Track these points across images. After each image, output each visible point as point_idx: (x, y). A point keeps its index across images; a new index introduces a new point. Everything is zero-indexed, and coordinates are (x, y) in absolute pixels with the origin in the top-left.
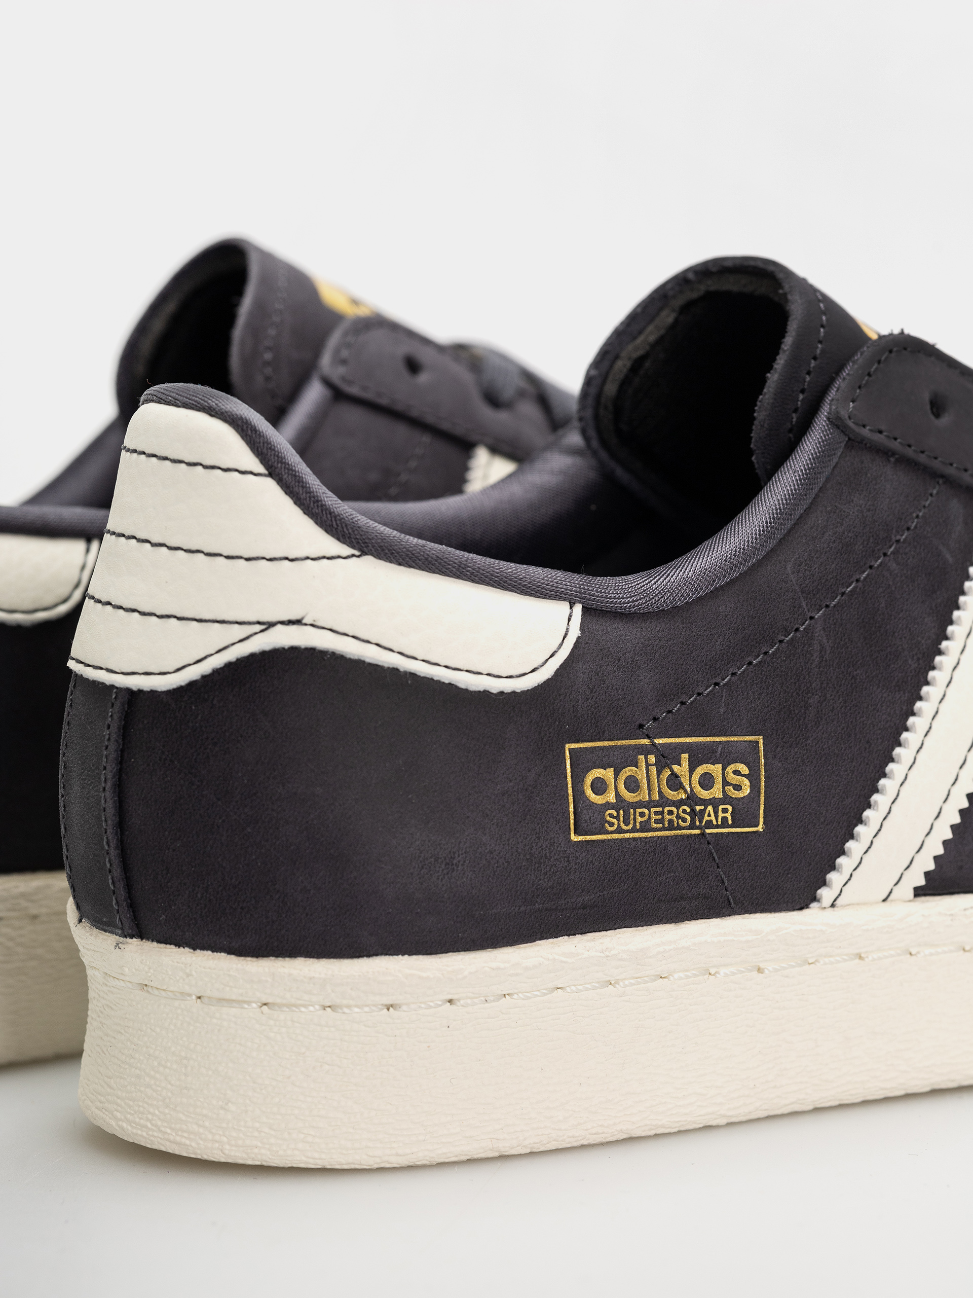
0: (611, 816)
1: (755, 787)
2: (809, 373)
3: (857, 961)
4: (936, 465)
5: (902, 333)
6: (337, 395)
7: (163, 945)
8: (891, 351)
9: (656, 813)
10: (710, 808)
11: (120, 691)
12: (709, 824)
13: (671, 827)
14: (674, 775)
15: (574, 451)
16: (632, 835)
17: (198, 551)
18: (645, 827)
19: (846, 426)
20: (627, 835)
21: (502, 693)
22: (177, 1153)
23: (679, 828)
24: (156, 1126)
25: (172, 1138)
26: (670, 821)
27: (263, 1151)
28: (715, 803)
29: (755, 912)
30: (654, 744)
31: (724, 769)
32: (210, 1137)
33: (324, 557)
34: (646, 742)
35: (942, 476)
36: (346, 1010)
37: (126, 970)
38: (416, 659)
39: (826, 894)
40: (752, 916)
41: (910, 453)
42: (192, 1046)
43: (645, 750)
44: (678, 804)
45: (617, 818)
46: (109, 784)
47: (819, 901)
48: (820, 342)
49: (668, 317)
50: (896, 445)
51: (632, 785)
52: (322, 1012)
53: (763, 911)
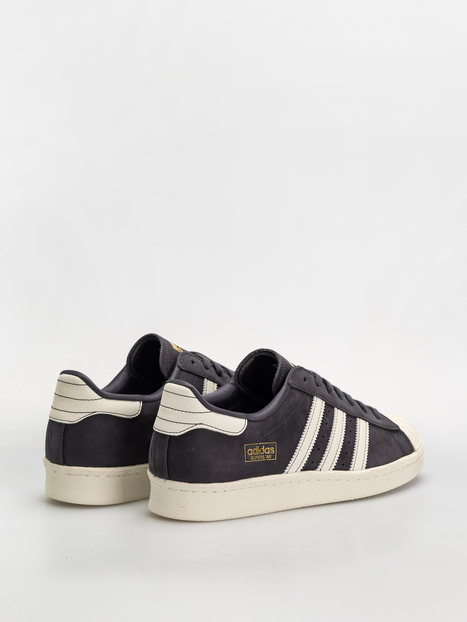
0: (252, 457)
1: (275, 452)
2: (282, 374)
3: (291, 483)
4: (305, 391)
5: (298, 366)
6: (181, 370)
7: (174, 481)
8: (297, 370)
9: (259, 457)
10: (268, 456)
11: (168, 435)
12: (267, 459)
13: (261, 459)
14: (262, 450)
15: (232, 384)
16: (255, 461)
17: (183, 411)
18: (257, 459)
19: (290, 385)
20: (254, 461)
21: (234, 436)
22: (175, 519)
23: (263, 459)
24: (171, 514)
25: (174, 516)
26: (261, 458)
27: (191, 518)
28: (268, 455)
29: (274, 474)
30: (258, 444)
31: (270, 448)
32: (181, 516)
33: (206, 412)
34: (257, 444)
35: (306, 393)
36: (207, 493)
37: (166, 486)
38: (221, 430)
39: (286, 471)
40: (274, 475)
41: (300, 389)
42: (179, 499)
43: (257, 445)
44: (263, 455)
45: (253, 458)
46: (166, 452)
47: (285, 472)
48: (284, 368)
49: (252, 360)
50: (298, 388)
51: (255, 452)
52: (203, 493)
53: (276, 474)
